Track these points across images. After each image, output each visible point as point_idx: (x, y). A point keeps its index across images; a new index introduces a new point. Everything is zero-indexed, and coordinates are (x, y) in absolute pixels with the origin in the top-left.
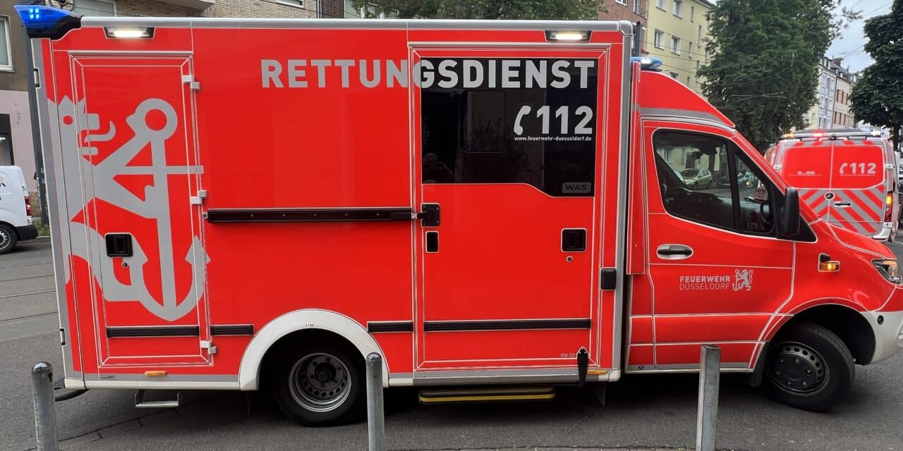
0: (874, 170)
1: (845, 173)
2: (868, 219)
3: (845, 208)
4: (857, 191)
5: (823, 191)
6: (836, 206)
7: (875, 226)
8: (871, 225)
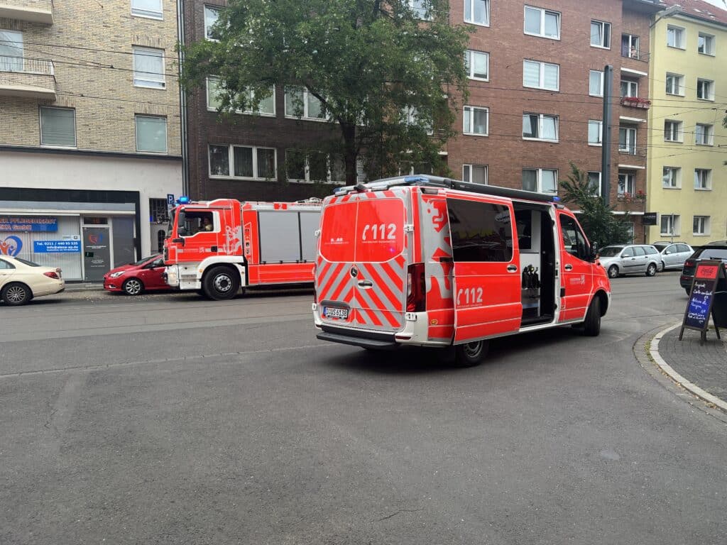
0: (393, 235)
1: (367, 240)
2: (390, 307)
3: (367, 290)
4: (376, 264)
5: (349, 265)
6: (360, 287)
7: (397, 317)
8: (393, 314)
